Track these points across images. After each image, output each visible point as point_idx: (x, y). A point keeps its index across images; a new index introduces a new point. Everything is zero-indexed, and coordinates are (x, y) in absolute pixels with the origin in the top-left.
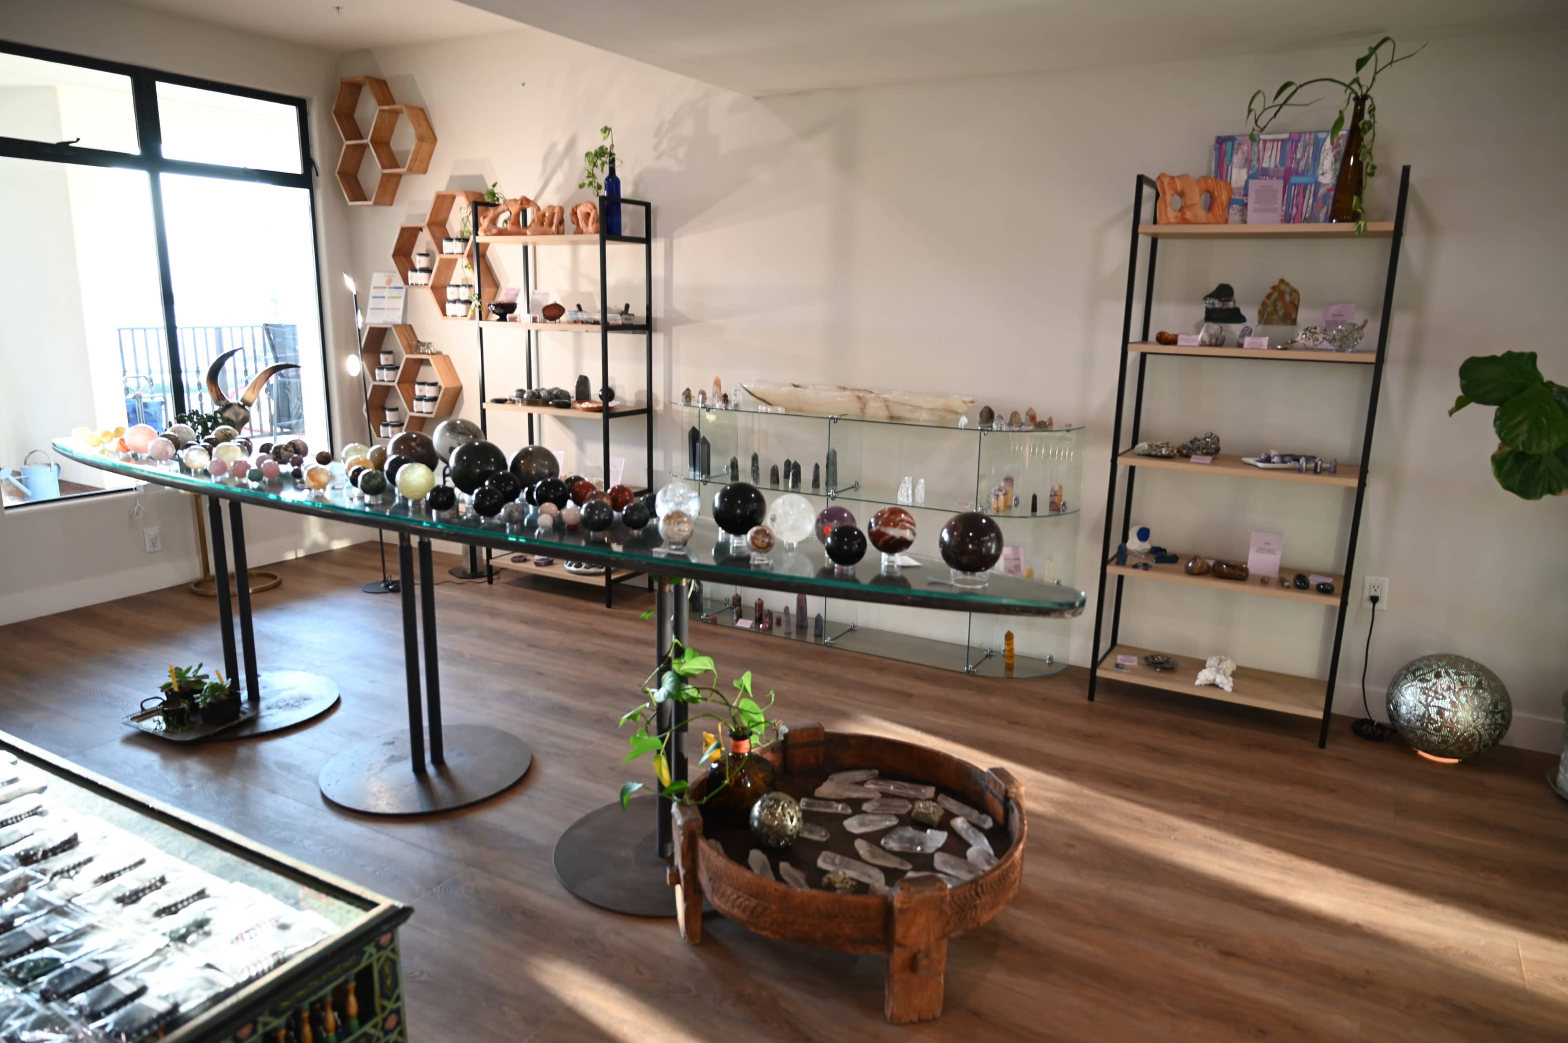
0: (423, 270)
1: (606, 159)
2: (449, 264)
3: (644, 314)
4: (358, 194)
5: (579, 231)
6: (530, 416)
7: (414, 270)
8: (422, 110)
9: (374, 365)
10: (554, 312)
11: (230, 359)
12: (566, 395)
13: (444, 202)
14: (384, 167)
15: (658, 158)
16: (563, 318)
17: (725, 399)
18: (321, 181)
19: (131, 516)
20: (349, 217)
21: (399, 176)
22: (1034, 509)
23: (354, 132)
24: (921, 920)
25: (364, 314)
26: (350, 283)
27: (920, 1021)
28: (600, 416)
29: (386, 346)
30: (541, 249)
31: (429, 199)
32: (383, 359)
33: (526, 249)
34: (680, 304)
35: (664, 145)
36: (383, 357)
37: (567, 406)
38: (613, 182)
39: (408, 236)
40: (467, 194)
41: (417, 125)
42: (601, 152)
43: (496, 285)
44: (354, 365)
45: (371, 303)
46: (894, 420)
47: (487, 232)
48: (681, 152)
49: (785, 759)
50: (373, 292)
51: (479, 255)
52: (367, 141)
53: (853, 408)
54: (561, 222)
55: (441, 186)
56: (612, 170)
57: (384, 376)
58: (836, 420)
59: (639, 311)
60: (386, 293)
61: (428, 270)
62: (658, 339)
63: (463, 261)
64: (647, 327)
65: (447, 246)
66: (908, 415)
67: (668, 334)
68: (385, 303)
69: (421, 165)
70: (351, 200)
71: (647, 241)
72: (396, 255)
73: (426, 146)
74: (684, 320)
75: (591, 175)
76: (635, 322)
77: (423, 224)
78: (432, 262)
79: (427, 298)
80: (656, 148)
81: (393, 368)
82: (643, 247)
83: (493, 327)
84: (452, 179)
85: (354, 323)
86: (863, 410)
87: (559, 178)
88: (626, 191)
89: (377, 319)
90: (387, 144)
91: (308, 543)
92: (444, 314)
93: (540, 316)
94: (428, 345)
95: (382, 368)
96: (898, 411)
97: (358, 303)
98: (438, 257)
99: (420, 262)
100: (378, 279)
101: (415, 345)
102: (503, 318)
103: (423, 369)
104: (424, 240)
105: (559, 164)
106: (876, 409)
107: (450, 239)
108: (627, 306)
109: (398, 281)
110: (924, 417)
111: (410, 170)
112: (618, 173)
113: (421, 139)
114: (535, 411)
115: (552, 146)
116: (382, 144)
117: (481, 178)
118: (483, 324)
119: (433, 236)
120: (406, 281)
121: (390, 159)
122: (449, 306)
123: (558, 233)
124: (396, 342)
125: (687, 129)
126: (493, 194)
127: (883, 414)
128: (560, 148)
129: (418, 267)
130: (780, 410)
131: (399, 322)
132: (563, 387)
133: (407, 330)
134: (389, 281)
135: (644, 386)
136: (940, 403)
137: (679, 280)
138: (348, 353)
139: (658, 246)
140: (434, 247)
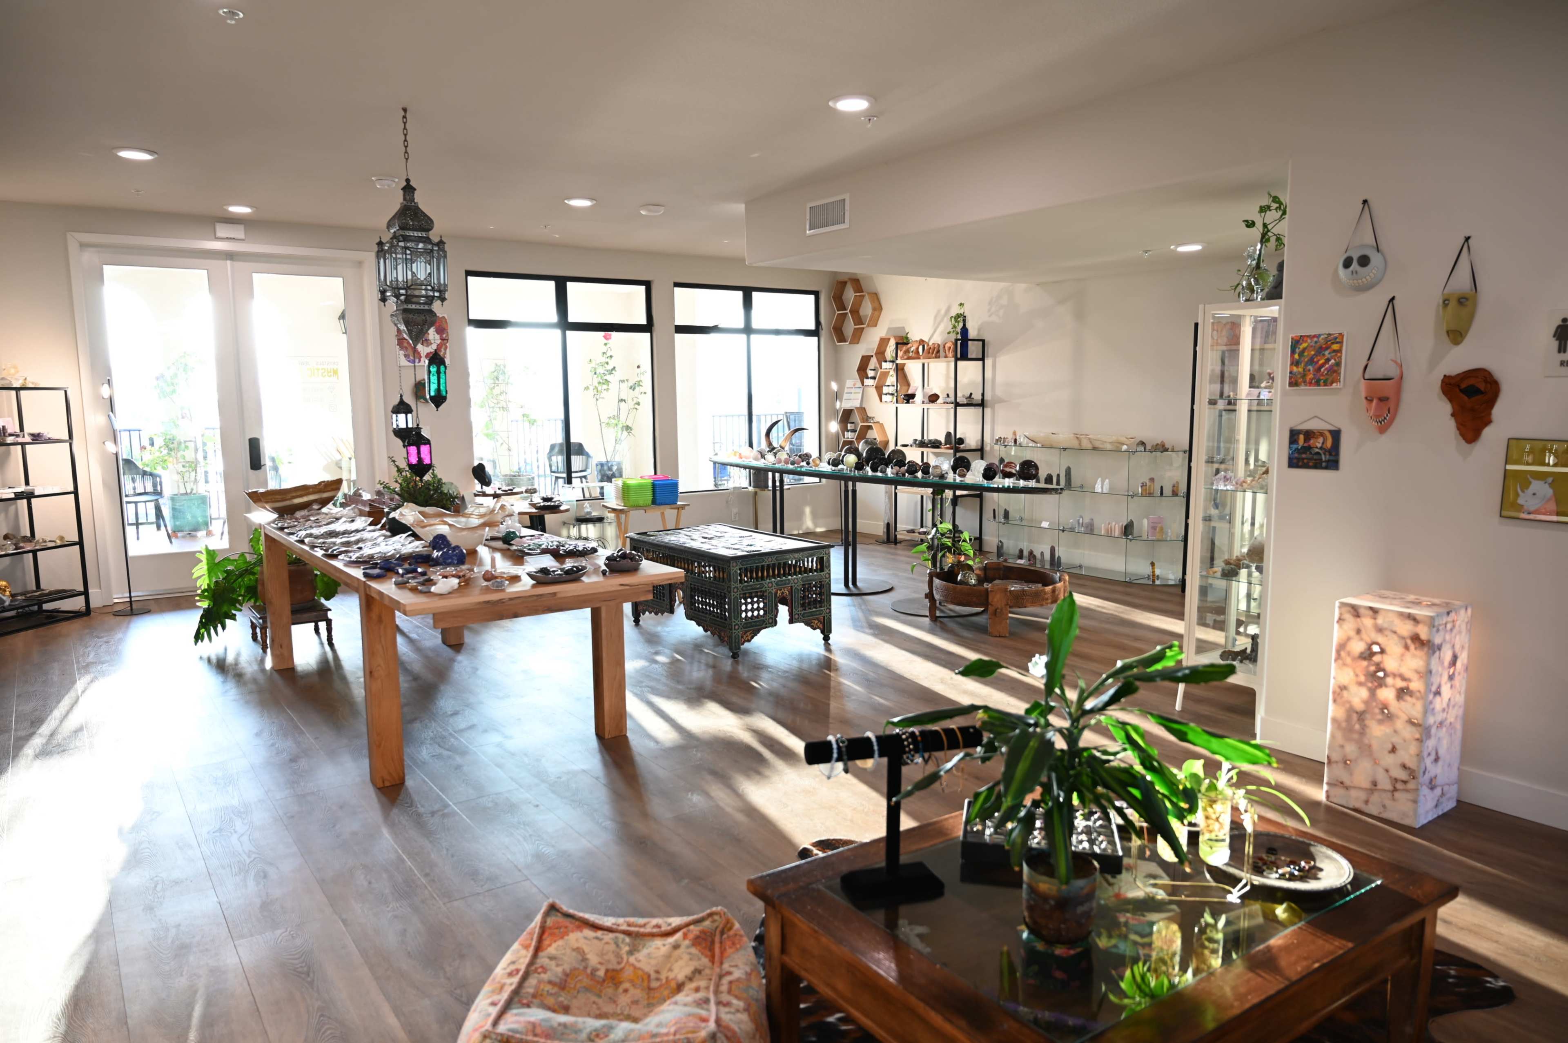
0: (872, 378)
1: (961, 319)
2: (885, 375)
3: (980, 397)
4: (842, 339)
5: (946, 357)
6: (923, 453)
7: (868, 378)
8: (876, 294)
9: (845, 429)
10: (934, 398)
11: (775, 427)
12: (940, 443)
13: (884, 342)
14: (855, 325)
15: (990, 316)
16: (938, 401)
17: (1015, 441)
18: (824, 333)
19: (727, 502)
20: (836, 351)
21: (863, 328)
22: (1162, 493)
23: (842, 307)
24: (998, 596)
25: (841, 402)
26: (834, 386)
27: (1000, 636)
28: (952, 451)
29: (851, 420)
30: (931, 365)
31: (877, 340)
32: (849, 426)
33: (923, 365)
34: (999, 392)
35: (993, 309)
36: (849, 425)
37: (938, 447)
38: (965, 331)
39: (865, 360)
40: (895, 337)
41: (872, 302)
42: (958, 316)
43: (909, 385)
44: (834, 427)
45: (845, 396)
46: (1095, 449)
47: (902, 358)
48: (1001, 313)
49: (985, 574)
50: (846, 390)
51: (900, 370)
52: (848, 311)
53: (1075, 444)
54: (938, 352)
55: (883, 334)
56: (964, 325)
57: (849, 435)
58: (1065, 449)
59: (977, 397)
60: (853, 391)
61: (874, 378)
62: (988, 411)
63: (892, 372)
64: (982, 404)
65: (884, 365)
66: (1101, 446)
67: (993, 409)
68: (852, 396)
69: (874, 323)
70: (839, 342)
71: (982, 359)
72: (859, 370)
73: (876, 313)
74: (1001, 401)
75: (954, 327)
76: (974, 402)
77: (873, 354)
78: (876, 374)
79: (873, 392)
80: (989, 310)
81: (854, 431)
82: (980, 363)
83: (903, 407)
84: (889, 329)
85: (834, 406)
86: (1080, 444)
87: (941, 328)
88: (972, 333)
89: (847, 405)
90: (858, 312)
91: (804, 527)
92: (881, 400)
93: (927, 400)
94: (873, 418)
95: (848, 431)
96: (1097, 444)
97: (838, 396)
98: (880, 371)
99: (871, 374)
100: (849, 383)
101: (867, 418)
102: (908, 402)
103: (870, 431)
104: (873, 362)
105: (942, 320)
106: (1086, 444)
107: (886, 361)
108: (971, 394)
109: (859, 384)
110: (1109, 447)
111: (868, 326)
112: (967, 326)
113: (874, 309)
114: (925, 450)
115: (939, 311)
116: (855, 312)
117: (903, 328)
118: (898, 405)
119: (878, 360)
120: (863, 383)
121: (859, 320)
122: (884, 397)
123: (936, 357)
124: (856, 417)
125: (1004, 301)
126: (907, 338)
127: (1090, 446)
128: (943, 312)
129: (870, 376)
130: (1039, 445)
131: (858, 406)
132: (939, 439)
133: (862, 410)
134: (854, 385)
135: (980, 437)
136: (1114, 438)
137: (999, 379)
138: (831, 420)
139: (988, 362)
140: (878, 366)
